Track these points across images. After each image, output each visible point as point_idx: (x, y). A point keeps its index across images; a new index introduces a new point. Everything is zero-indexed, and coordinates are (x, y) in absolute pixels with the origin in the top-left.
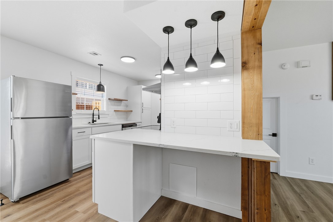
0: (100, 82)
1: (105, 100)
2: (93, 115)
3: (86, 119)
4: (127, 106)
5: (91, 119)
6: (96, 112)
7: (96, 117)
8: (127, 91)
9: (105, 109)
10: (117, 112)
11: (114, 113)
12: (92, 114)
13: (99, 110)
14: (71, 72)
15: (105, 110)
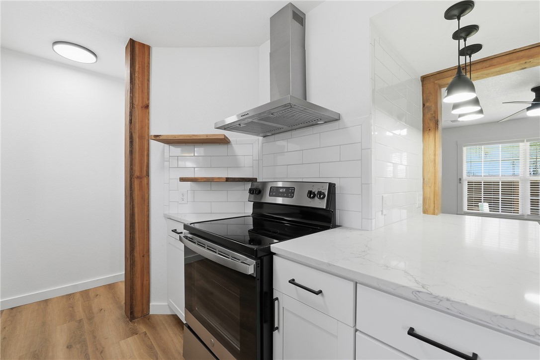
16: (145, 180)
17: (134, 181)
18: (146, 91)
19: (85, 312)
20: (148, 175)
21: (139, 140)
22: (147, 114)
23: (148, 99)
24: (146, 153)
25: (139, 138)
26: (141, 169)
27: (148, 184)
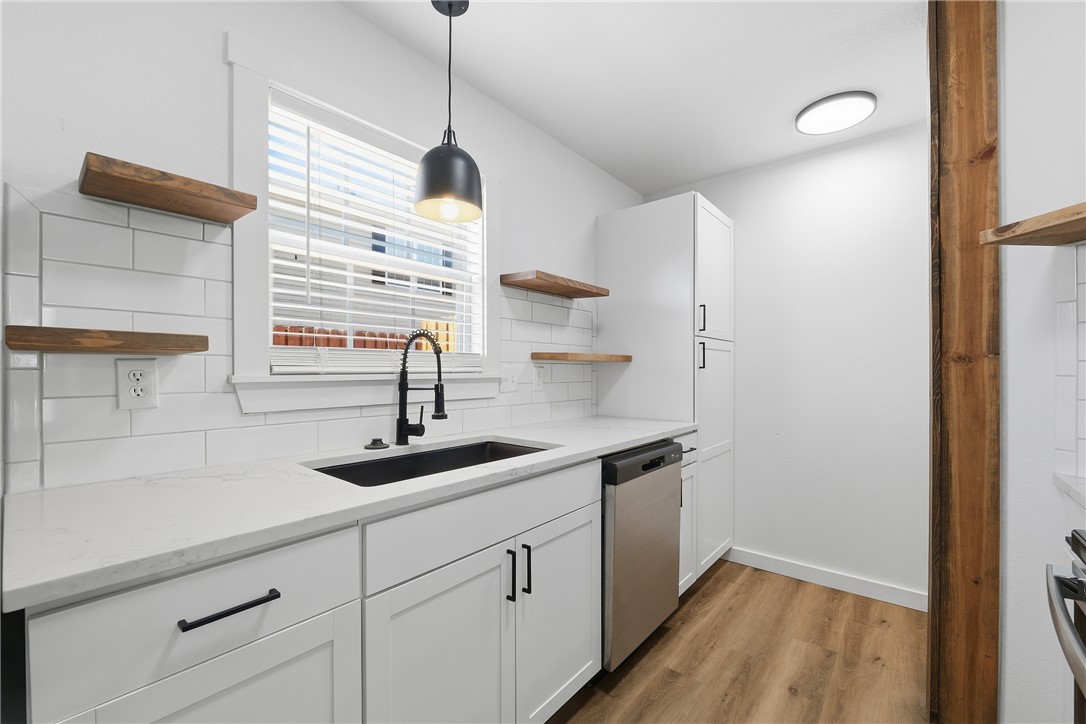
0: (449, 132)
1: (477, 289)
2: (404, 387)
3: (357, 413)
4: (596, 330)
5: (387, 411)
6: (421, 364)
7: (420, 401)
8: (598, 239)
9: (478, 346)
10: (548, 366)
11: (532, 369)
12: (396, 377)
13: (438, 351)
14: (226, 36)
15: (477, 349)
16: (986, 366)
17: (948, 368)
18: (985, 108)
19: (846, 641)
20: (995, 349)
21: (962, 257)
22: (990, 175)
23: (994, 127)
24: (986, 288)
25: (962, 249)
26: (971, 335)
27: (996, 377)
